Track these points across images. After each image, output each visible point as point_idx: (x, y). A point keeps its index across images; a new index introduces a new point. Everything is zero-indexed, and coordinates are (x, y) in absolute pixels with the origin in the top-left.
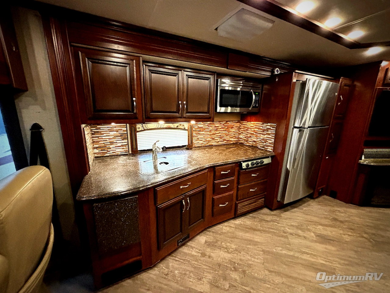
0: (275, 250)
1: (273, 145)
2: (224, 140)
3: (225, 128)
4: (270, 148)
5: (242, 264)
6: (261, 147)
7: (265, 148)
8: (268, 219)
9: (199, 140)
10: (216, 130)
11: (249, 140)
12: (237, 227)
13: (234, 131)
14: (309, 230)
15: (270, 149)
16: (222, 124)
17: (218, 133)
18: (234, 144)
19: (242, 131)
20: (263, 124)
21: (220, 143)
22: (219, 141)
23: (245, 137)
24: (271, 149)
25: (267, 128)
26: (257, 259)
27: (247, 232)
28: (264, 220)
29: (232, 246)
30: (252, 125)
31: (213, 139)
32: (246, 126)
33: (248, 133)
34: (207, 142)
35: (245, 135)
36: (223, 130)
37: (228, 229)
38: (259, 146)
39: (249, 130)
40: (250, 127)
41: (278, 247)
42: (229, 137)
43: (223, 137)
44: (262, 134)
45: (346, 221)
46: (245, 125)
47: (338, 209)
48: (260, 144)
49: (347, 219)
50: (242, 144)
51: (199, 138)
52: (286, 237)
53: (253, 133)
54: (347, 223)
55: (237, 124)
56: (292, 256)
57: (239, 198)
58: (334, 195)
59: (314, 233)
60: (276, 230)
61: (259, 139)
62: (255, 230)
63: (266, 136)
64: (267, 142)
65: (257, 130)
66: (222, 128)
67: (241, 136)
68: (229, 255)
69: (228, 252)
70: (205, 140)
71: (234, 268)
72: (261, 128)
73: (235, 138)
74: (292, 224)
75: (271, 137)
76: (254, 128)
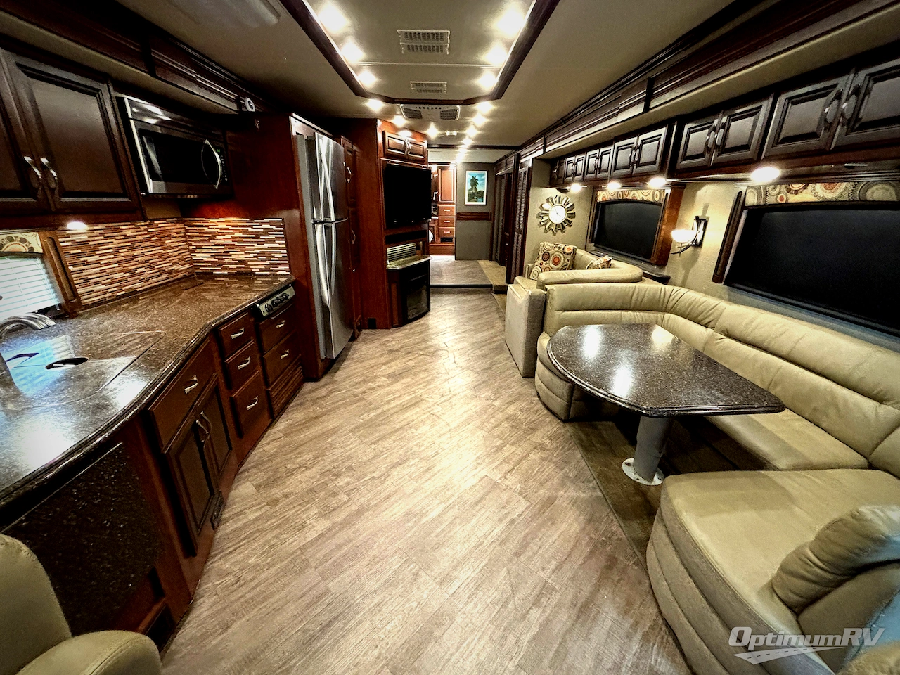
0: (362, 421)
1: (287, 262)
2: (162, 272)
3: (153, 239)
4: (283, 268)
5: (339, 465)
6: (261, 270)
7: (272, 271)
8: (324, 394)
9: (91, 281)
10: (132, 247)
11: (226, 261)
12: (287, 432)
13: (177, 244)
14: (377, 377)
15: (282, 270)
16: (142, 228)
17: (138, 256)
18: (185, 277)
19: (196, 242)
20: (251, 221)
21: (155, 281)
22: (149, 276)
23: (212, 256)
24: (286, 270)
25: (264, 229)
26: (352, 443)
27: (308, 428)
28: (320, 398)
29: (306, 458)
30: (224, 226)
31: (133, 273)
32: (206, 229)
33: (219, 245)
34: (118, 284)
35: (211, 251)
36: (148, 244)
37: (275, 444)
38: (256, 270)
39: (218, 237)
40: (219, 230)
41: (362, 415)
42: (170, 262)
43: (155, 264)
44: (255, 242)
45: (401, 347)
46: (202, 226)
47: (386, 339)
48: (257, 265)
49: (400, 346)
50: (208, 276)
51: (89, 277)
52: (363, 399)
53: (230, 242)
54: (402, 350)
55: (178, 226)
56: (382, 413)
57: (271, 380)
58: (373, 325)
59: (383, 376)
60: (344, 399)
61: (252, 255)
62: (317, 417)
63: (266, 246)
64: (273, 257)
65: (241, 235)
66: (145, 240)
67: (198, 256)
68: (314, 470)
69: (307, 468)
70: (109, 280)
71: (334, 475)
72: (250, 229)
73: (183, 262)
74: (357, 381)
75: (278, 245)
76: (232, 231)
